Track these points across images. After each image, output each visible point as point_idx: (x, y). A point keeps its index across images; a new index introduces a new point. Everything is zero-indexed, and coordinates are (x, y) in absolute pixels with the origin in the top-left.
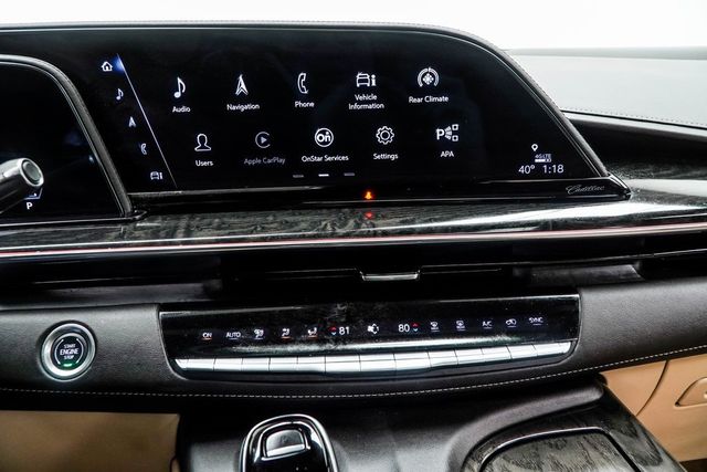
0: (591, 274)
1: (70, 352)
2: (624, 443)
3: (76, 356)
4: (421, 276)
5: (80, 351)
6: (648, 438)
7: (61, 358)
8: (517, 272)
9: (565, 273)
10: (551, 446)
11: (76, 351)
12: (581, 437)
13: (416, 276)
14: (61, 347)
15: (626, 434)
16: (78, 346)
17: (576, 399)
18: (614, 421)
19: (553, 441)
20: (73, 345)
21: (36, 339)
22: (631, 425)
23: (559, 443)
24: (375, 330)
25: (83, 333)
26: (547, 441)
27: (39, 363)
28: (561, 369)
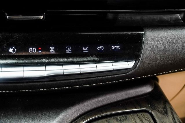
0: (154, 19)
2: (159, 118)
4: (45, 17)
6: (173, 115)
8: (110, 16)
9: (138, 17)
10: (117, 120)
12: (135, 115)
13: (42, 17)
15: (161, 113)
17: (137, 92)
18: (156, 105)
19: (119, 117)
22: (165, 108)
23: (122, 119)
24: (14, 51)
26: (115, 117)
28: (128, 77)
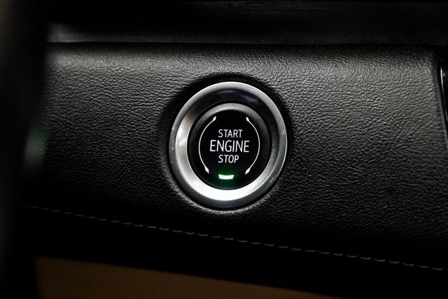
1: (231, 146)
3: (245, 159)
5: (252, 147)
7: (212, 159)
11: (244, 147)
14: (212, 133)
16: (248, 134)
20: (236, 133)
21: (158, 110)
25: (260, 107)
27: (164, 165)
